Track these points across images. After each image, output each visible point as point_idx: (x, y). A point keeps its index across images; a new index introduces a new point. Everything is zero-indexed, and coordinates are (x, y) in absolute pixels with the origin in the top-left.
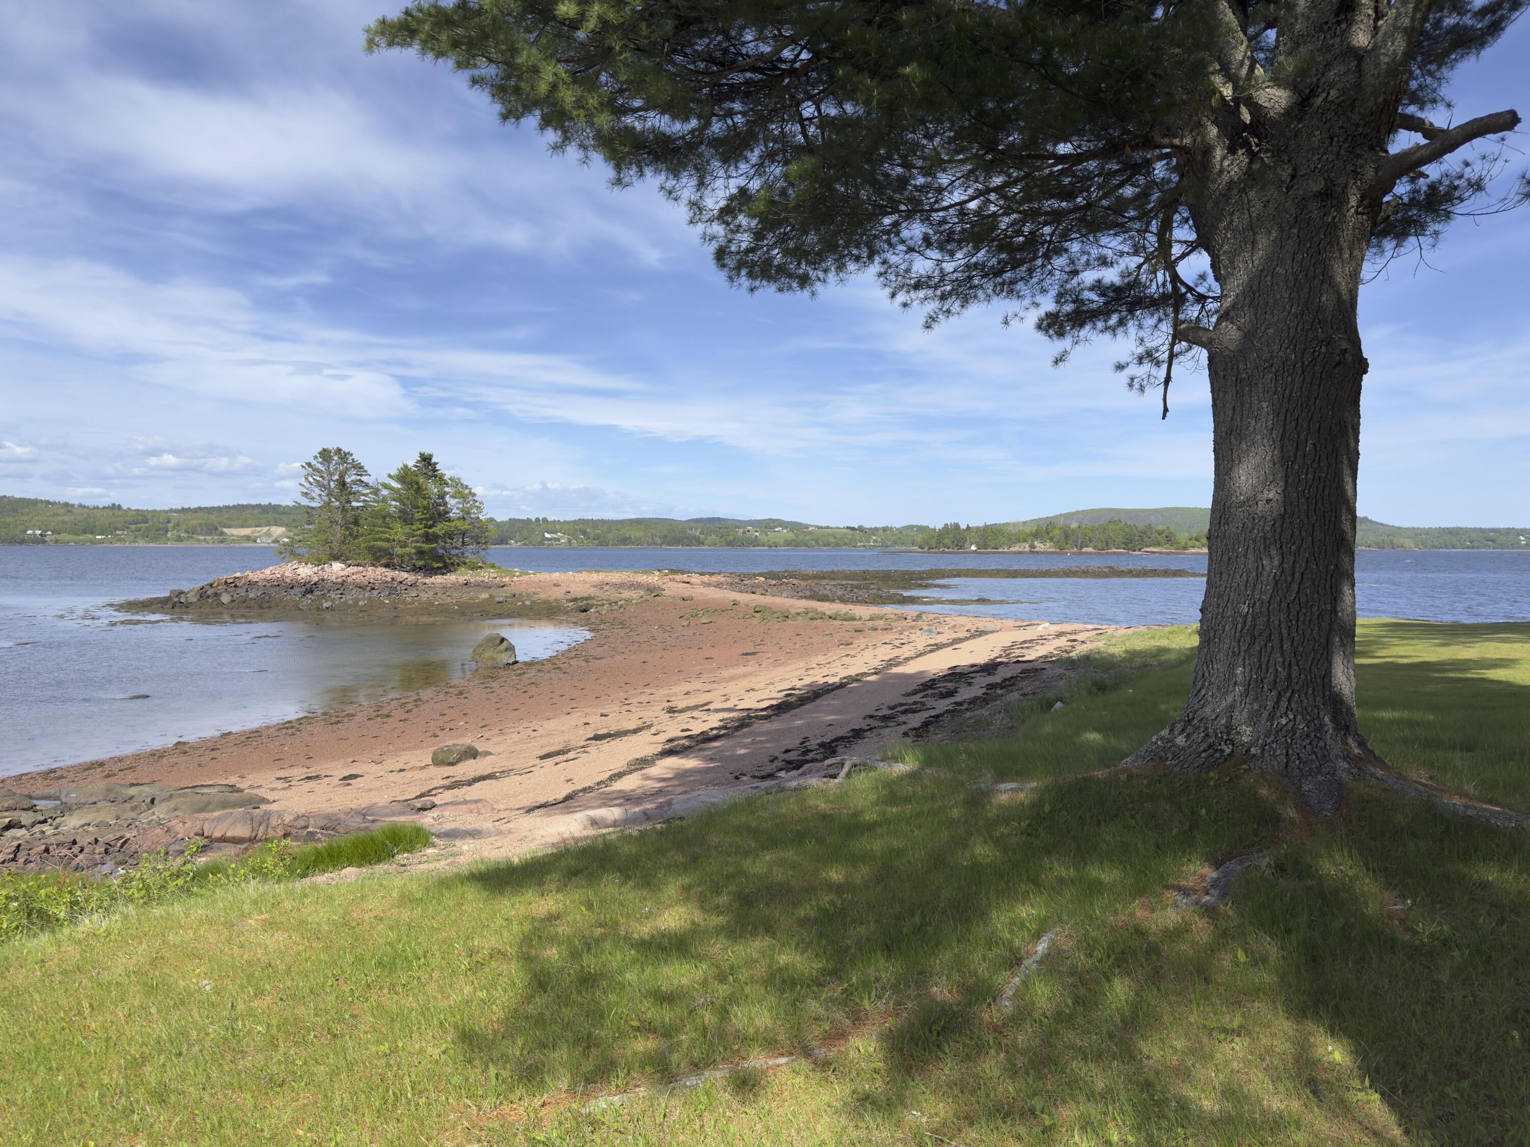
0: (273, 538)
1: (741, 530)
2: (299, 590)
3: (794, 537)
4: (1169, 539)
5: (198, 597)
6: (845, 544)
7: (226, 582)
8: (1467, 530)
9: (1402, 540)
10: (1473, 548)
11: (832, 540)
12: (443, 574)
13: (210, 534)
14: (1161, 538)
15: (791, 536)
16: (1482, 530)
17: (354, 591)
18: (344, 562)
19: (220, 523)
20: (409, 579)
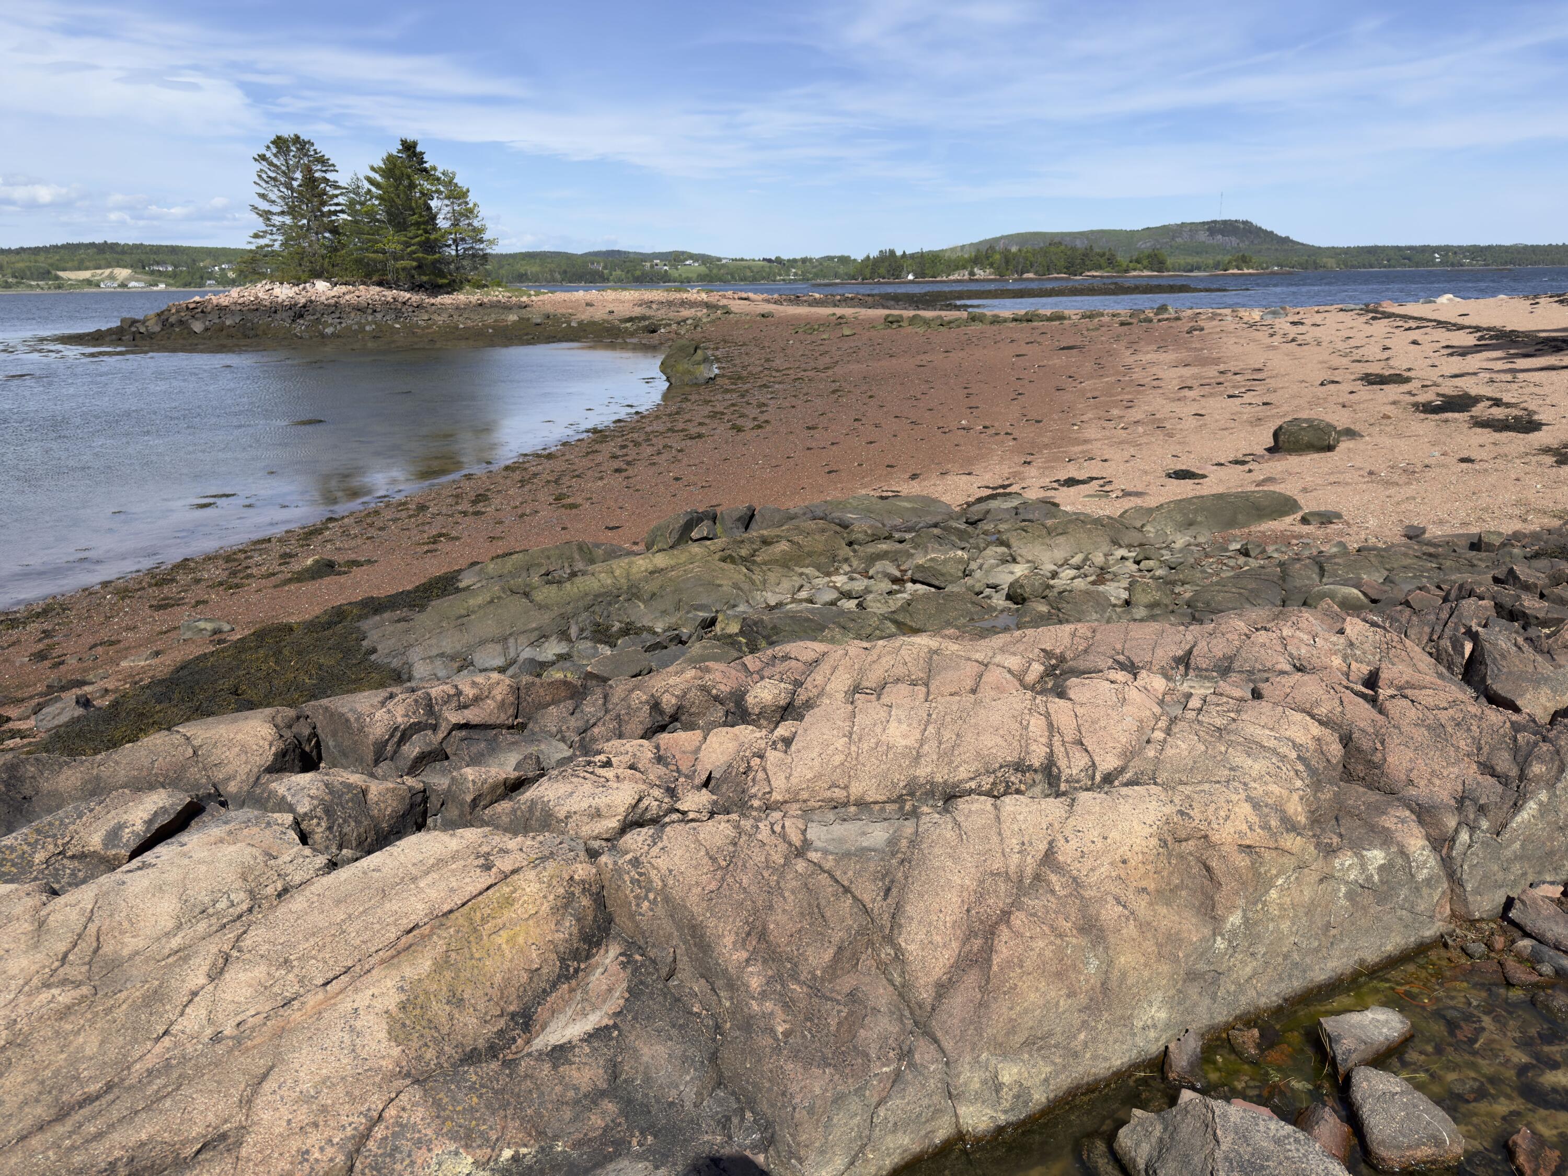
0: (118, 282)
1: (648, 264)
2: (285, 315)
3: (707, 272)
4: (1111, 262)
5: (160, 325)
6: (763, 278)
7: (187, 308)
8: (1384, 249)
9: (1325, 260)
10: (1390, 266)
11: (749, 274)
12: (448, 293)
13: (43, 279)
14: (1103, 261)
15: (703, 270)
16: (1398, 248)
17: (353, 315)
18: (328, 279)
19: (51, 265)
20: (413, 299)
